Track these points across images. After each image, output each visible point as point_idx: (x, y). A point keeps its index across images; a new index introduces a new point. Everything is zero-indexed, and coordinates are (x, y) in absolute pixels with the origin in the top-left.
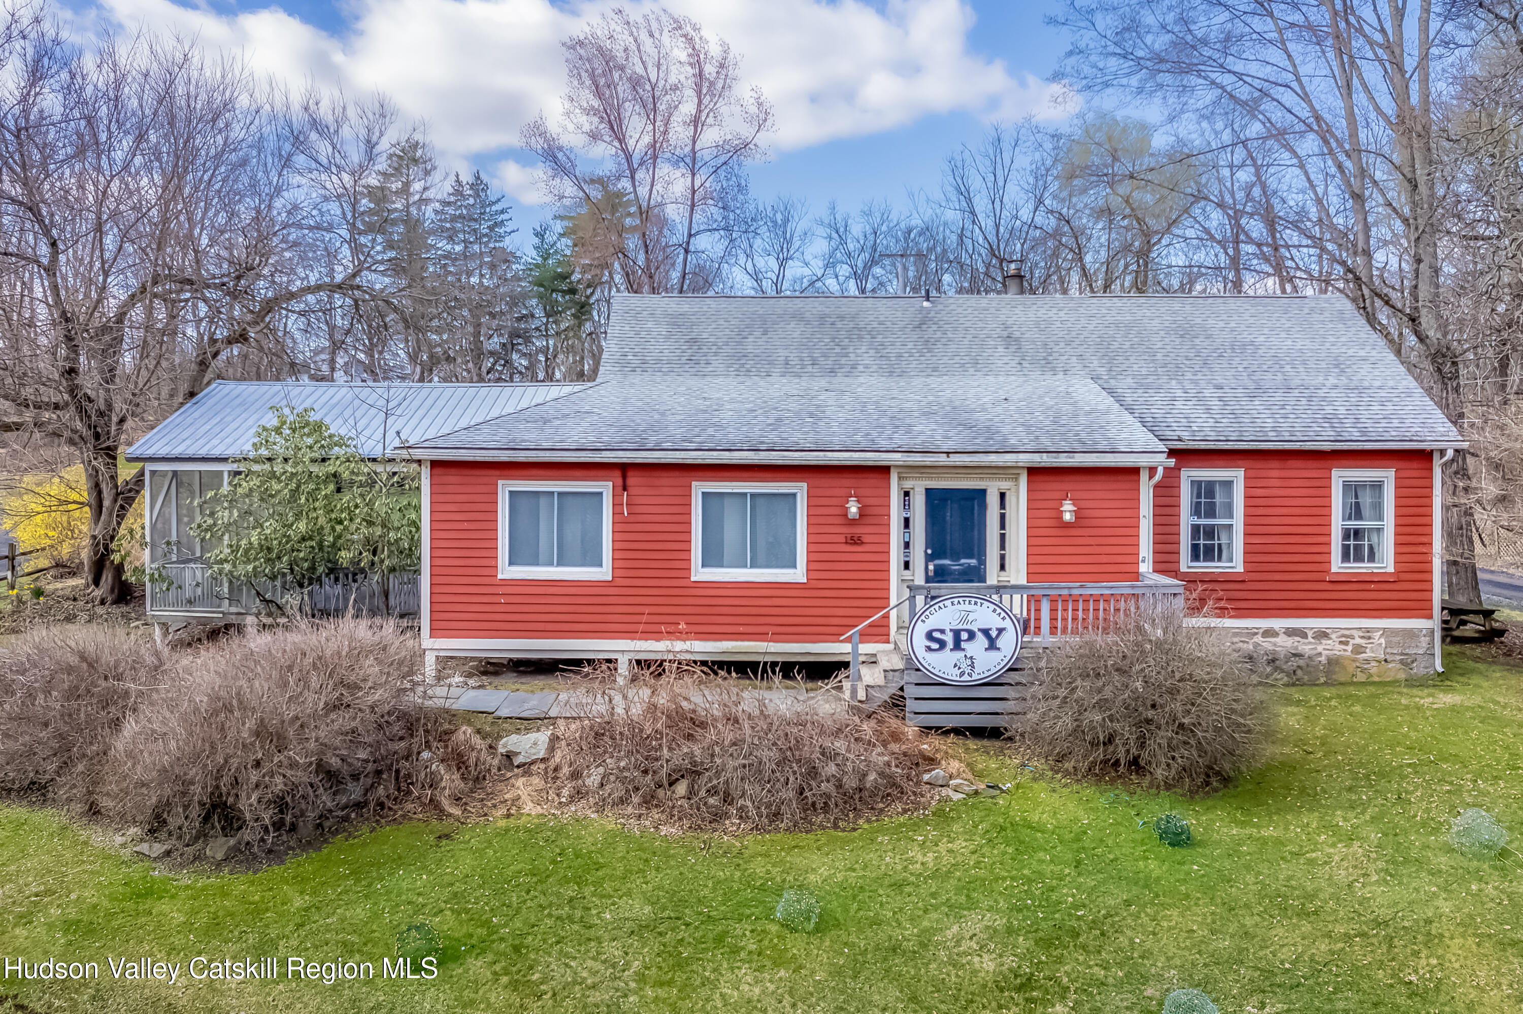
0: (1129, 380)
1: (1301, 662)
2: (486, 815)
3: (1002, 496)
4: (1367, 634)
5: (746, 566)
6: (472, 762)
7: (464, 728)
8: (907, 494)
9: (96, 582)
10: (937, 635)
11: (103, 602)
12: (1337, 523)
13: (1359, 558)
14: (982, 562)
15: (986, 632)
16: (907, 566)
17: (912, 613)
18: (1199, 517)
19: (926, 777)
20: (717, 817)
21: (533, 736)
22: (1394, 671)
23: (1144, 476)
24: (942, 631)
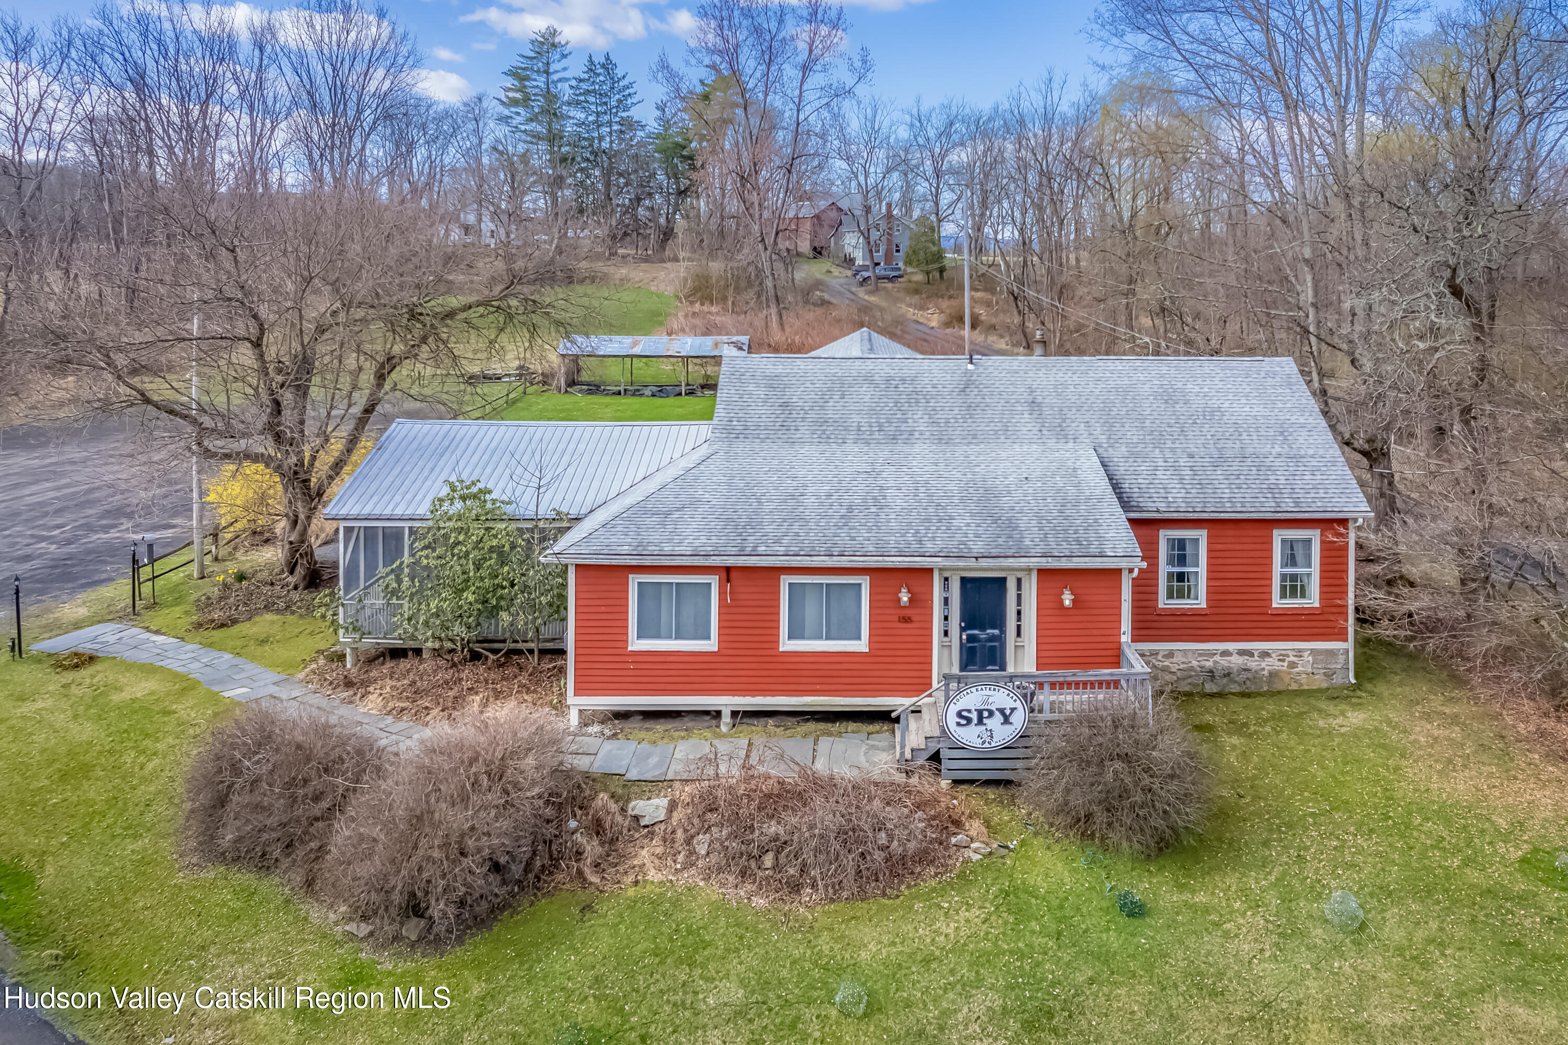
0: (1124, 449)
1: (1250, 675)
2: (619, 882)
3: (1019, 581)
4: (1299, 653)
5: (821, 638)
6: (607, 826)
7: (601, 795)
8: (946, 579)
9: (292, 572)
10: (965, 714)
11: (296, 588)
12: (1277, 569)
13: (1293, 594)
14: (1003, 631)
15: (1002, 711)
16: (946, 633)
17: (947, 698)
18: (1173, 566)
19: (953, 840)
20: (795, 888)
21: (655, 801)
22: (1320, 682)
23: (1125, 574)
24: (969, 711)
